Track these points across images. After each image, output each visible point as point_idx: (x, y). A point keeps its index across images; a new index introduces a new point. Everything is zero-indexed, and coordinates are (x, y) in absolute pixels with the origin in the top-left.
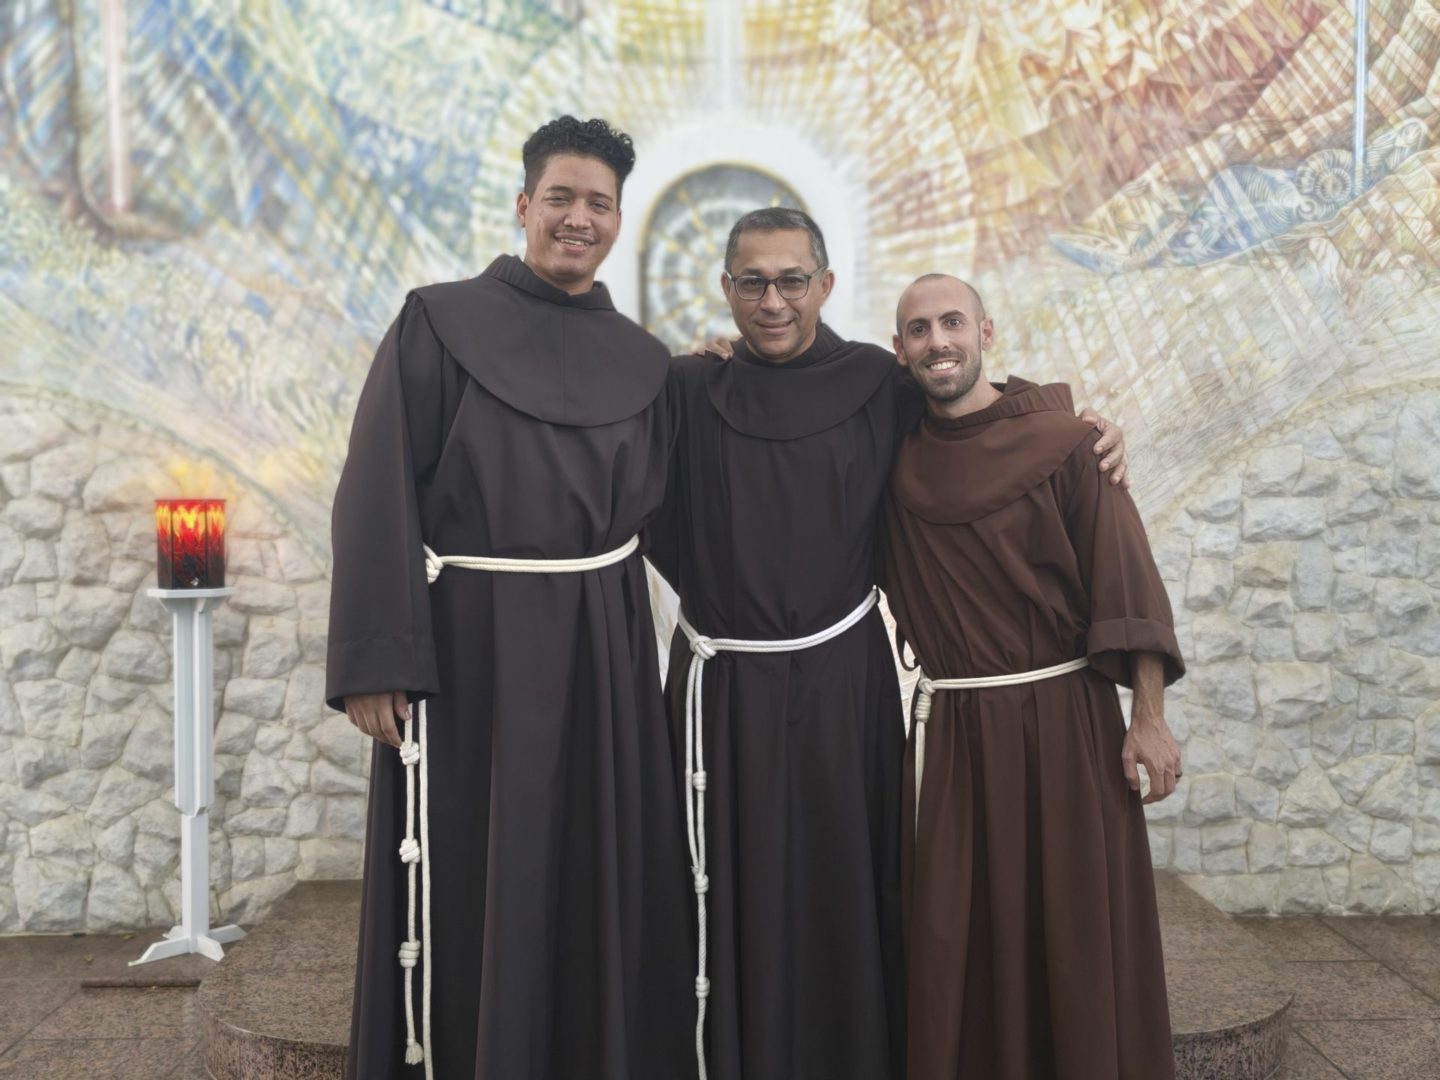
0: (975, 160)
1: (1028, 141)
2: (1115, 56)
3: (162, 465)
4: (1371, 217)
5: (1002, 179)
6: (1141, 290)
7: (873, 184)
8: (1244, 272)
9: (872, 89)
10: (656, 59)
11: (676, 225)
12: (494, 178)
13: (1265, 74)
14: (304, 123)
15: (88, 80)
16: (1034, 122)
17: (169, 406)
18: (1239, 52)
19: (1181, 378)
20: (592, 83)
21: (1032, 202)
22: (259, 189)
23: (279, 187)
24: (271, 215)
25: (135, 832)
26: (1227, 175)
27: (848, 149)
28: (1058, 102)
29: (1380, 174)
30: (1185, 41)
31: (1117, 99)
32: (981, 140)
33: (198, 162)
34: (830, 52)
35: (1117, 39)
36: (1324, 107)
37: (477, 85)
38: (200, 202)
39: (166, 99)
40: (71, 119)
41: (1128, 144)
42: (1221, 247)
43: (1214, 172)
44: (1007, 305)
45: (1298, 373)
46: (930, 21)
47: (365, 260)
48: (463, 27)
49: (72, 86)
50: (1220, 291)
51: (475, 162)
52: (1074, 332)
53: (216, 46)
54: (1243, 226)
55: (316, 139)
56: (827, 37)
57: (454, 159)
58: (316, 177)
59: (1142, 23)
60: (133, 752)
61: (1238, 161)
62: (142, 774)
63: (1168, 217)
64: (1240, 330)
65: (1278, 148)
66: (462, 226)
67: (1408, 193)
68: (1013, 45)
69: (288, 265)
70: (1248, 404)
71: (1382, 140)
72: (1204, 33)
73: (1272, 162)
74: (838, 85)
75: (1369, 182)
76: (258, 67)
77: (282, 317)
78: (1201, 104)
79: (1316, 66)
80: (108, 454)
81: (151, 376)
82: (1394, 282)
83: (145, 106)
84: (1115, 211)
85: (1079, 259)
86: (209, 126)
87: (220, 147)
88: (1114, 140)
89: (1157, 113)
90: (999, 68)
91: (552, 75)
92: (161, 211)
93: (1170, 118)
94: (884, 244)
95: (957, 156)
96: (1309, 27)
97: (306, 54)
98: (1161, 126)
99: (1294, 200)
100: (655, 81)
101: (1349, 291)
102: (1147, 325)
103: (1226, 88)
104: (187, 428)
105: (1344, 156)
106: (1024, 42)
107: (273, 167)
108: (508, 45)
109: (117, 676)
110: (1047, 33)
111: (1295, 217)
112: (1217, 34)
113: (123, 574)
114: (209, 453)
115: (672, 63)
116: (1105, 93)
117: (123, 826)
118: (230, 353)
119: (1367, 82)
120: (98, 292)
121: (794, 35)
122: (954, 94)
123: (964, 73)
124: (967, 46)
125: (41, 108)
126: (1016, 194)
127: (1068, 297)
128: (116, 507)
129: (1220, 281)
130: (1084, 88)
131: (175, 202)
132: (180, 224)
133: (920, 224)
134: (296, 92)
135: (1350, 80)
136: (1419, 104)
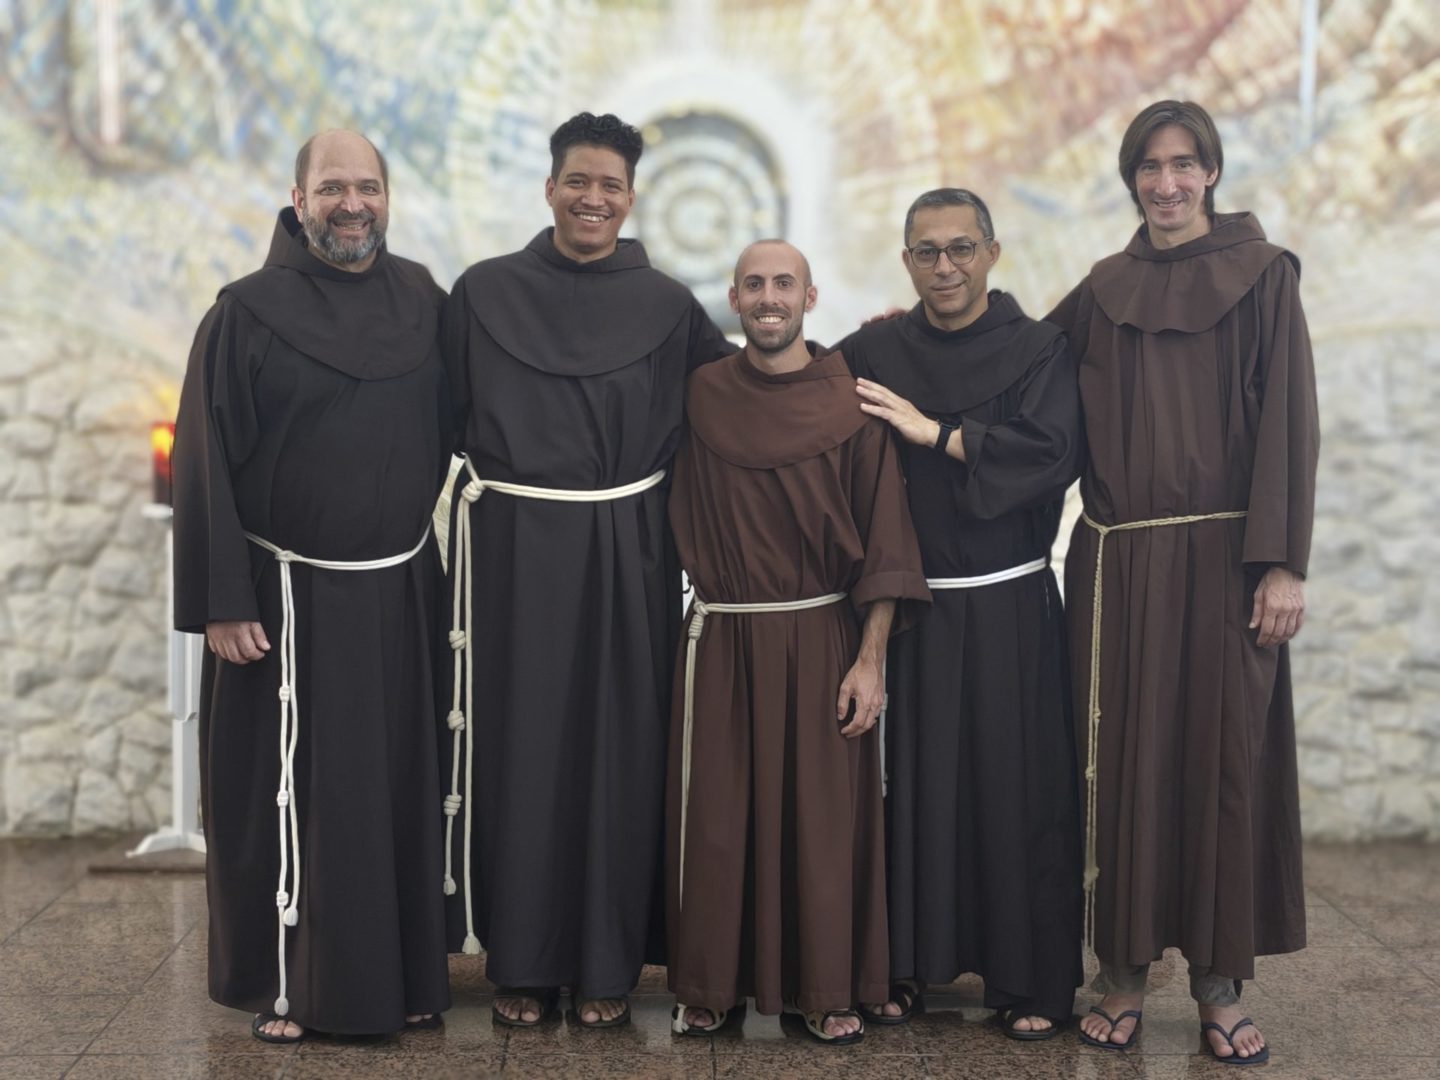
0: (939, 107)
1: (992, 90)
2: (1072, 11)
3: (149, 389)
4: (1318, 171)
5: (963, 126)
6: (1095, 235)
7: (838, 127)
9: (838, 37)
12: (471, 116)
13: (1217, 31)
14: (289, 62)
15: (78, 13)
16: (995, 69)
20: (568, 26)
21: (990, 149)
22: (247, 122)
23: (264, 123)
24: (256, 149)
25: (120, 740)
28: (1018, 56)
29: (1325, 129)
31: (1075, 52)
32: (944, 86)
33: (186, 96)
36: (1272, 62)
37: (456, 26)
38: (188, 137)
39: (156, 36)
40: (65, 55)
41: (1085, 94)
49: (66, 21)
51: (452, 101)
52: (1029, 274)
57: (432, 97)
60: (119, 664)
62: (128, 685)
65: (1230, 100)
66: (438, 162)
67: (1354, 148)
71: (1329, 97)
74: (806, 31)
75: (1316, 136)
78: (1157, 56)
80: (99, 378)
81: (138, 303)
82: (1338, 233)
83: (137, 43)
84: (1073, 159)
86: (197, 64)
87: (211, 86)
88: (1071, 90)
89: (1115, 65)
93: (1125, 71)
94: (847, 187)
95: (921, 103)
98: (1116, 77)
100: (628, 26)
103: (1182, 42)
105: (1290, 110)
107: (258, 103)
109: (104, 591)
113: (112, 493)
115: (647, 4)
116: (1064, 46)
117: (108, 734)
120: (90, 222)
123: (927, 22)
125: (36, 42)
126: (976, 140)
128: (106, 429)
130: (1043, 39)
131: (164, 136)
132: (168, 157)
135: (1299, 35)
136: (1365, 61)
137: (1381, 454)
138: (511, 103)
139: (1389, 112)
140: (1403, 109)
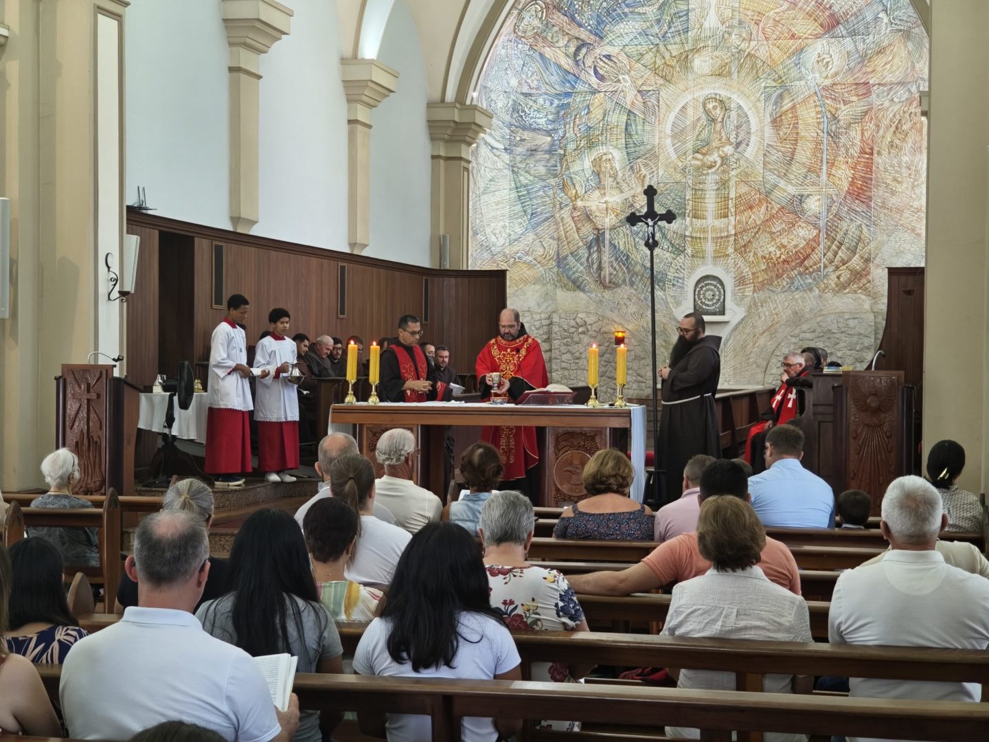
0: (753, 274)
1: (763, 270)
2: (778, 256)
3: (613, 326)
4: (824, 284)
5: (758, 277)
6: (783, 296)
7: (735, 278)
8: (801, 293)
9: (735, 262)
10: (697, 257)
11: (700, 286)
12: (669, 277)
13: (805, 259)
14: (638, 268)
15: (603, 261)
16: (763, 267)
17: (614, 316)
18: (800, 255)
19: (790, 312)
20: (686, 261)
21: (763, 281)
22: (630, 279)
23: (633, 279)
24: (632, 284)
25: (607, 388)
26: (798, 277)
27: (730, 272)
28: (768, 263)
29: (826, 276)
30: (791, 253)
31: (779, 263)
32: (754, 270)
33: (620, 275)
34: (728, 255)
35: (778, 253)
36: (815, 264)
37: (667, 262)
38: (620, 282)
39: (615, 264)
40: (600, 268)
41: (780, 271)
42: (797, 289)
43: (796, 276)
44: (759, 299)
45: (811, 310)
46: (745, 250)
47: (647, 291)
48: (665, 252)
49: (600, 263)
50: (797, 296)
51: (667, 275)
52: (771, 304)
53: (624, 256)
54: (801, 285)
55: (640, 271)
56: (727, 253)
57: (663, 274)
58: (639, 277)
59: (783, 250)
60: (608, 374)
61: (800, 274)
62: (609, 378)
63: (788, 283)
64: (801, 303)
65: (807, 271)
66: (664, 286)
67: (831, 279)
68: (760, 254)
69: (634, 292)
70: (802, 316)
71: (826, 270)
72: (794, 252)
73: (806, 274)
74: (729, 261)
75: (824, 278)
76: (631, 259)
77: (633, 301)
78: (794, 264)
79: (814, 257)
80: (604, 324)
81: (611, 311)
82: (829, 295)
83: (612, 266)
84: (778, 282)
85: (772, 291)
86: (622, 269)
87: (624, 273)
88: (778, 270)
89: (786, 266)
90: (758, 258)
91: (680, 260)
92: (614, 283)
93: (788, 266)
94: (737, 288)
95: (750, 273)
96: (813, 250)
97: (638, 257)
98: (786, 268)
99: (810, 281)
100: (697, 261)
101: (820, 297)
102: (784, 302)
103: (798, 261)
104: (617, 320)
105: (819, 273)
106: (762, 253)
107: (632, 276)
108: (672, 255)
109: (605, 361)
110: (766, 252)
111: (810, 284)
112: (796, 252)
113: (607, 344)
114: (620, 324)
115: (700, 257)
116: (776, 262)
117: (605, 387)
118: (624, 307)
119: (824, 260)
120: (603, 297)
121: (722, 252)
122: (749, 262)
123: (751, 259)
124: (752, 254)
125: (595, 266)
126: (760, 279)
127: (770, 297)
128: (606, 333)
129: (797, 295)
130: (772, 261)
131: (616, 282)
132: (617, 285)
133: (743, 285)
134: (637, 263)
135: (821, 260)
136: (833, 264)
137: (836, 336)
138: (676, 275)
139: (837, 273)
140: (840, 272)
